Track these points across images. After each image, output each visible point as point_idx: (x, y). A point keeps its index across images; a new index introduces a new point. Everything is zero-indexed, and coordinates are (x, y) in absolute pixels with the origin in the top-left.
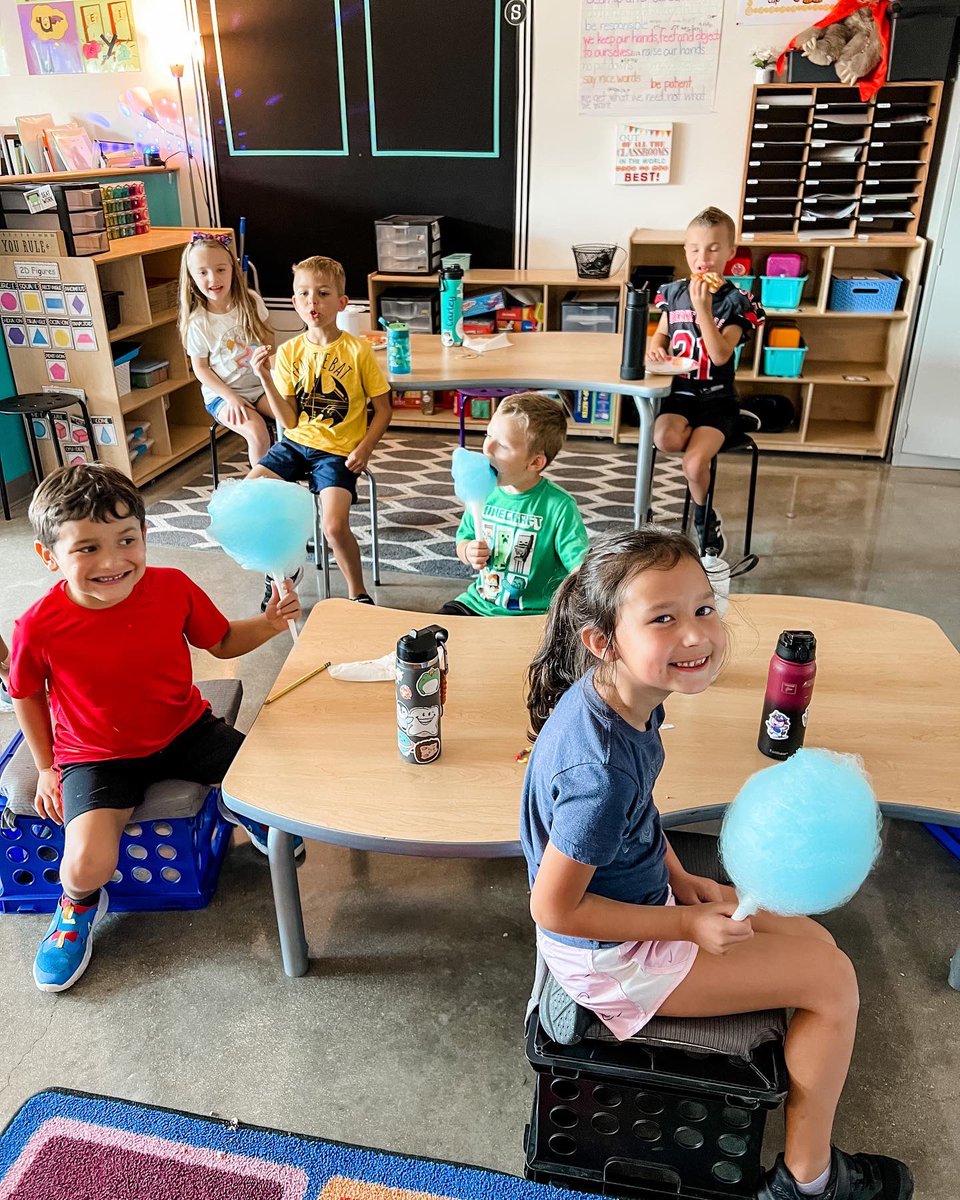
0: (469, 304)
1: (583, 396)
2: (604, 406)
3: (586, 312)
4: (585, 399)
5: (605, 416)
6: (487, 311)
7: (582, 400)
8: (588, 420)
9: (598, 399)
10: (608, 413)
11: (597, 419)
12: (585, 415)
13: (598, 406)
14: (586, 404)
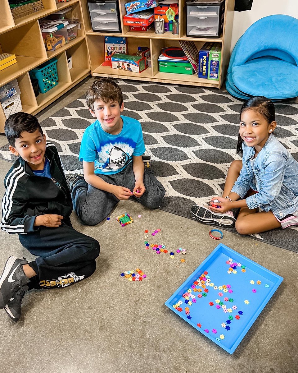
0: (136, 5)
1: (203, 63)
2: (215, 69)
3: (202, 10)
4: (204, 64)
5: (215, 75)
6: (147, 9)
7: (203, 65)
8: (206, 77)
9: (211, 65)
10: (217, 73)
11: (210, 76)
12: (204, 74)
13: (211, 69)
14: (205, 67)
